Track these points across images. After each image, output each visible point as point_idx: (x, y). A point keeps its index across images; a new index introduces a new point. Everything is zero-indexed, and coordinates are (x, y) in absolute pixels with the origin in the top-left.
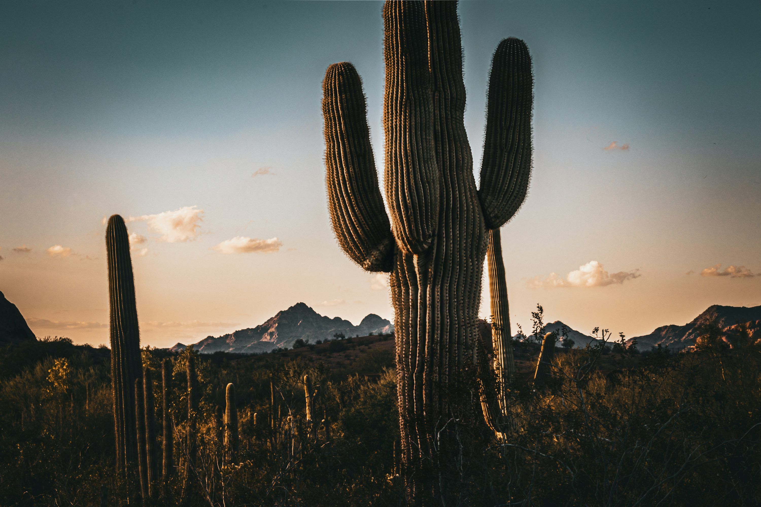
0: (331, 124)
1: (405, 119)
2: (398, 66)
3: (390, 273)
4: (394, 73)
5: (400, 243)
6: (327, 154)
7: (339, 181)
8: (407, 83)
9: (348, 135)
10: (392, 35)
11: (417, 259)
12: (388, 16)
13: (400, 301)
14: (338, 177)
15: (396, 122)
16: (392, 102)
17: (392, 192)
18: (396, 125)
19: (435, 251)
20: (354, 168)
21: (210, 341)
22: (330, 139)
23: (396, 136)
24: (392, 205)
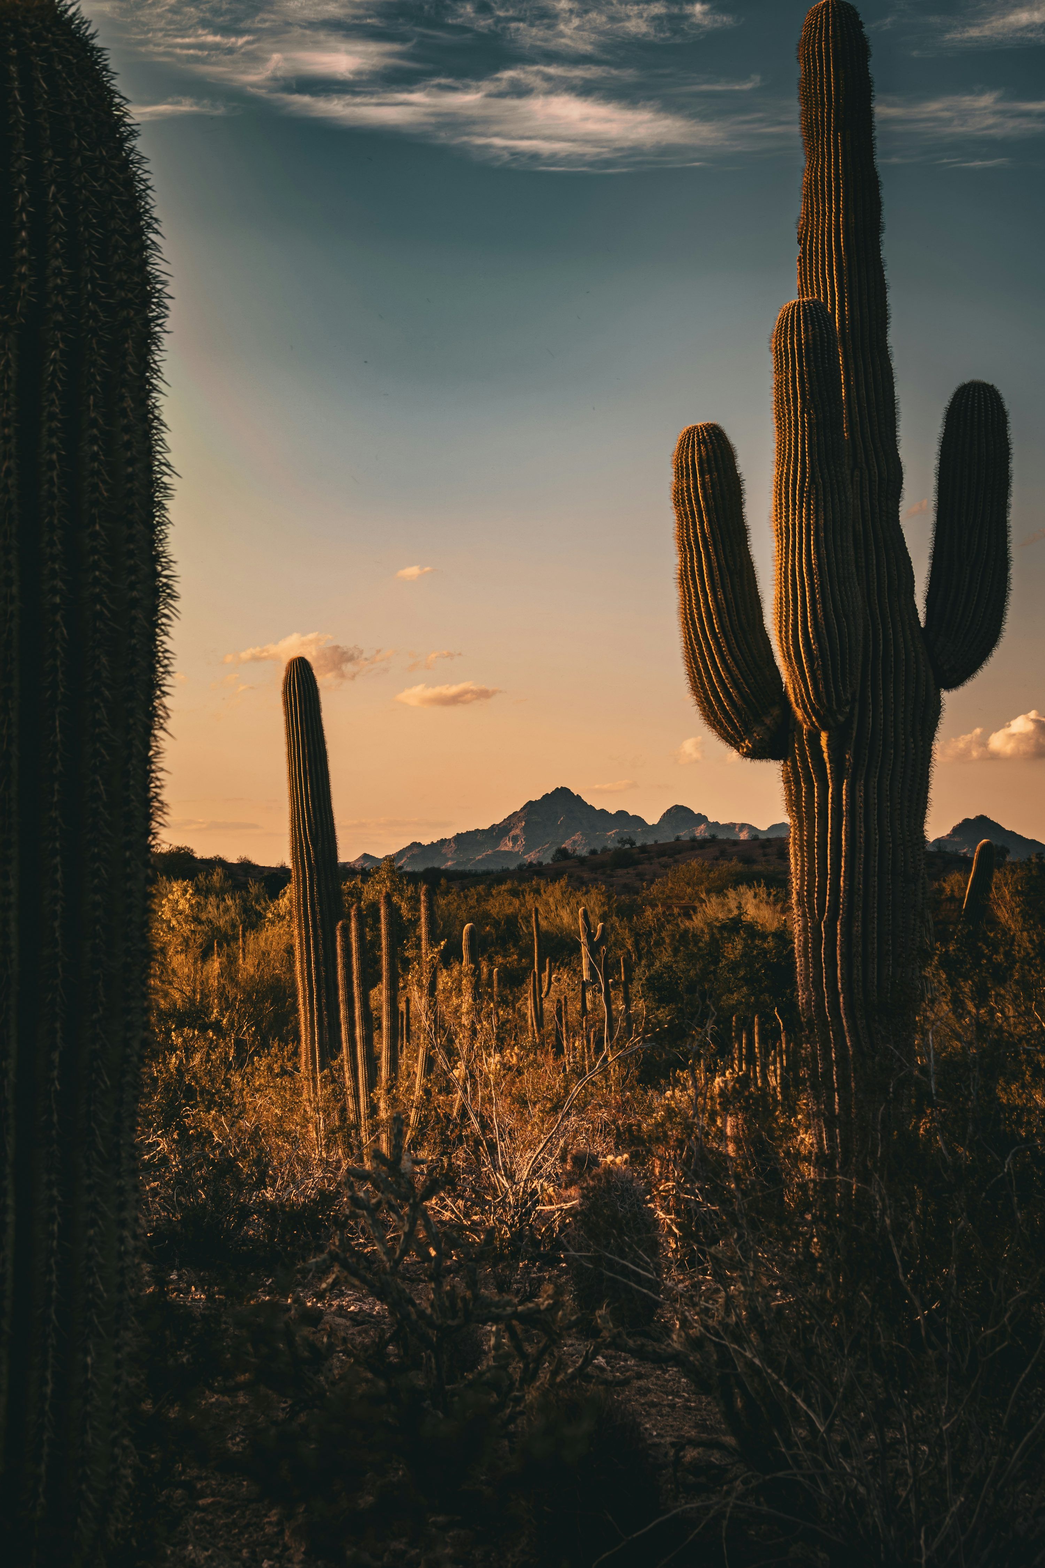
0: (687, 522)
1: (808, 515)
2: (796, 429)
3: (782, 762)
4: (790, 440)
5: (799, 713)
6: (681, 570)
7: (700, 614)
8: (810, 456)
9: (714, 539)
10: (787, 379)
11: (826, 739)
12: (780, 349)
13: (799, 807)
14: (699, 608)
15: (794, 520)
16: (787, 487)
17: (787, 632)
18: (794, 525)
19: (855, 726)
20: (724, 593)
21: (416, 851)
22: (685, 546)
23: (794, 542)
24: (788, 652)
